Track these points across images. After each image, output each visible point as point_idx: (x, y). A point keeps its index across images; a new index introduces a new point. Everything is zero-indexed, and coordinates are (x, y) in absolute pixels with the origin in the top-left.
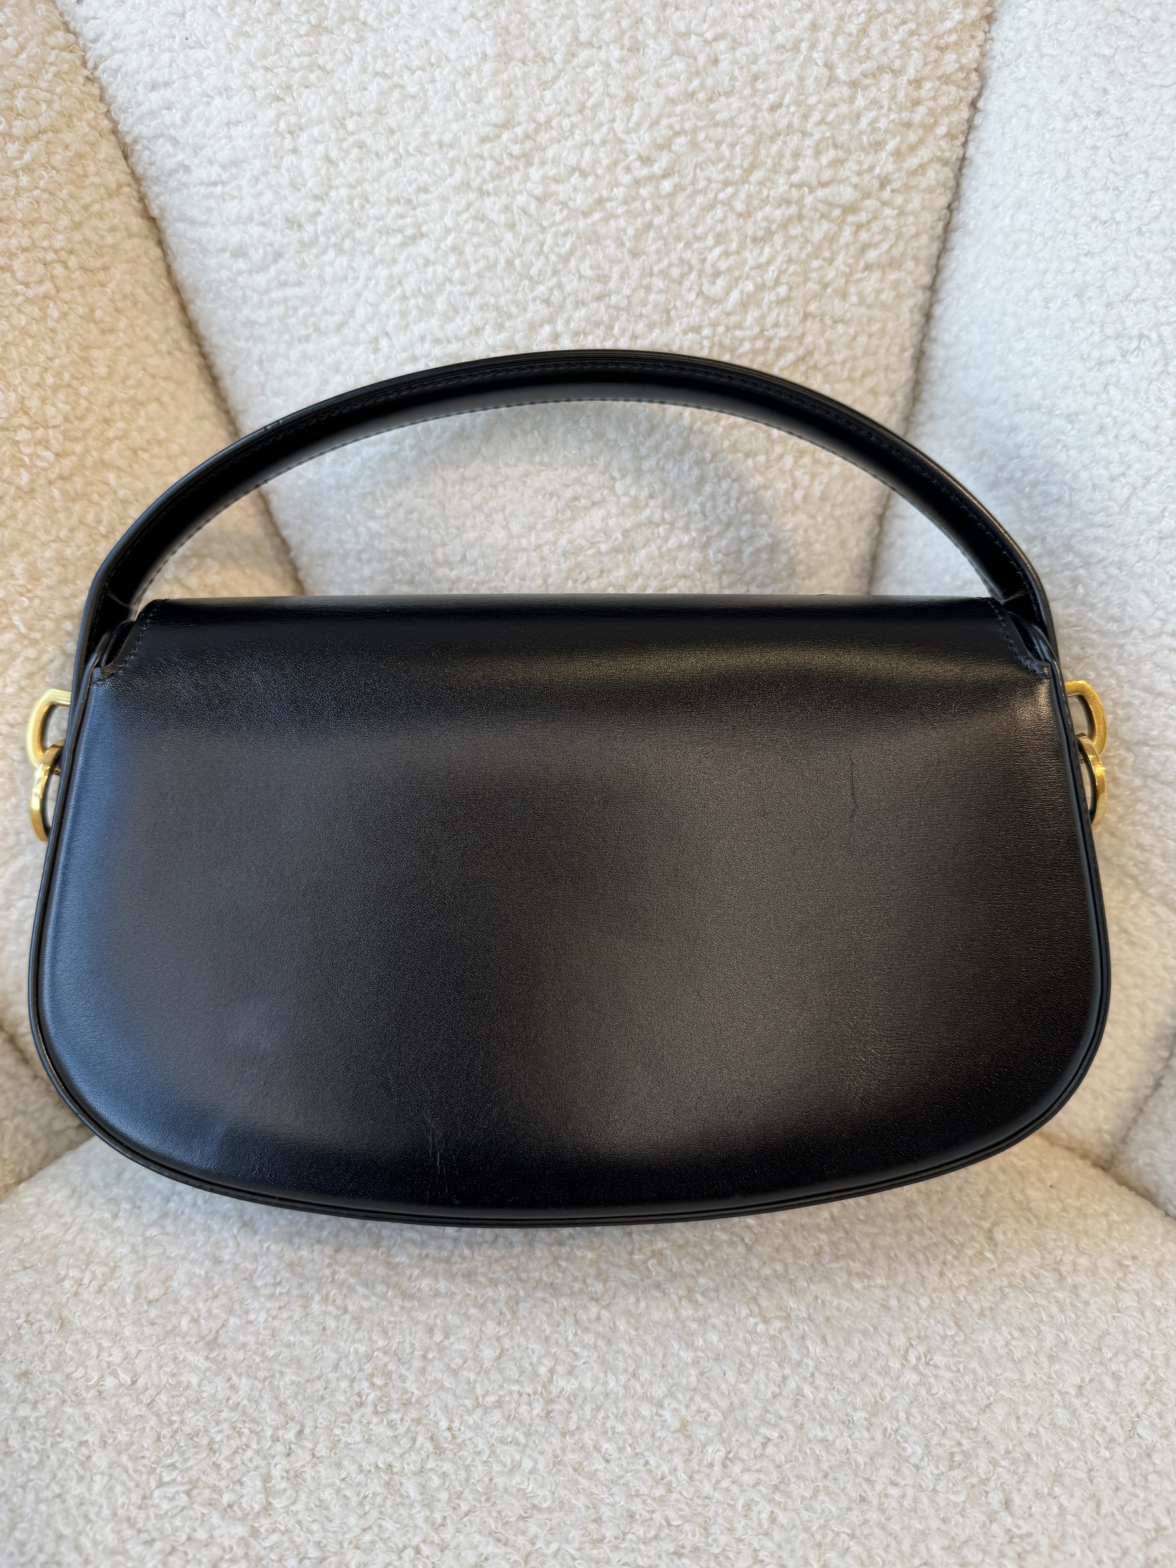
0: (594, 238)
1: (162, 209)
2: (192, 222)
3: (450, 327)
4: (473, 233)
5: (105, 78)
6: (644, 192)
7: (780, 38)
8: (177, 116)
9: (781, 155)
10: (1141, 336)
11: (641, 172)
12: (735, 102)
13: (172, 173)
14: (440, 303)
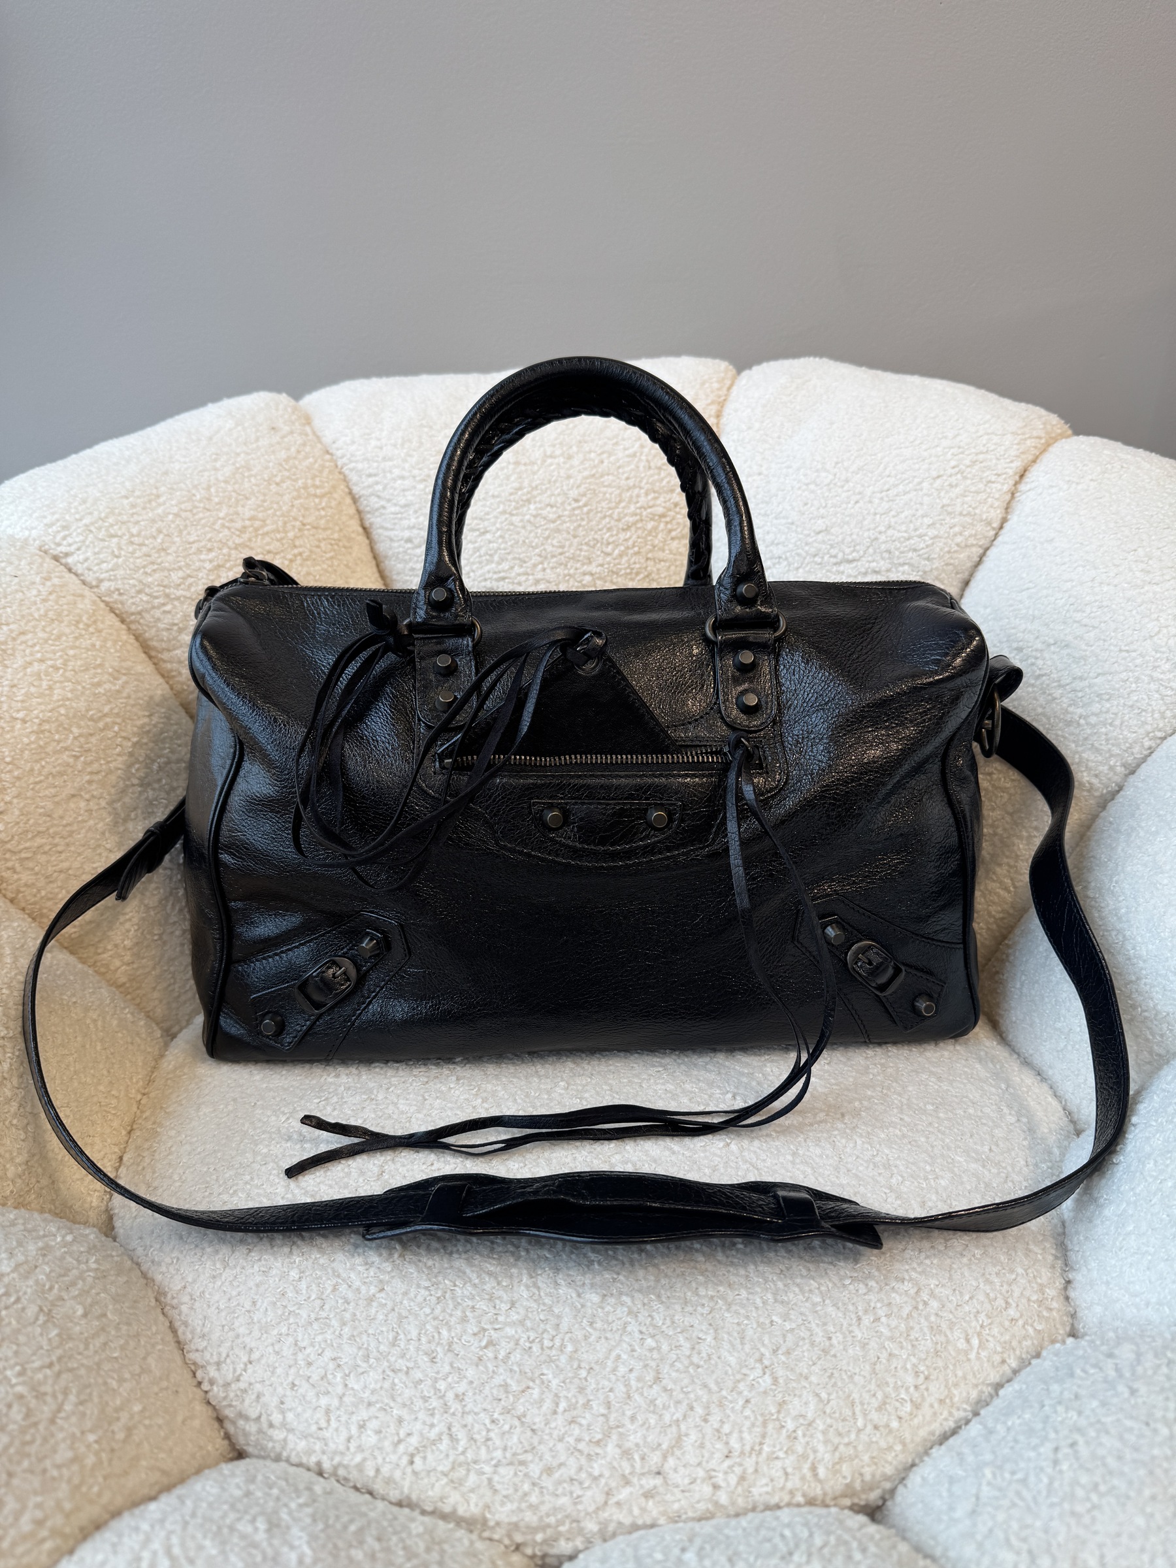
0: (558, 531)
1: (371, 524)
2: (386, 529)
3: (500, 567)
4: (508, 530)
5: (347, 472)
6: (576, 512)
7: (627, 452)
8: (380, 487)
9: (631, 497)
10: (780, 558)
11: (575, 505)
12: (611, 477)
13: (377, 510)
14: (496, 558)
